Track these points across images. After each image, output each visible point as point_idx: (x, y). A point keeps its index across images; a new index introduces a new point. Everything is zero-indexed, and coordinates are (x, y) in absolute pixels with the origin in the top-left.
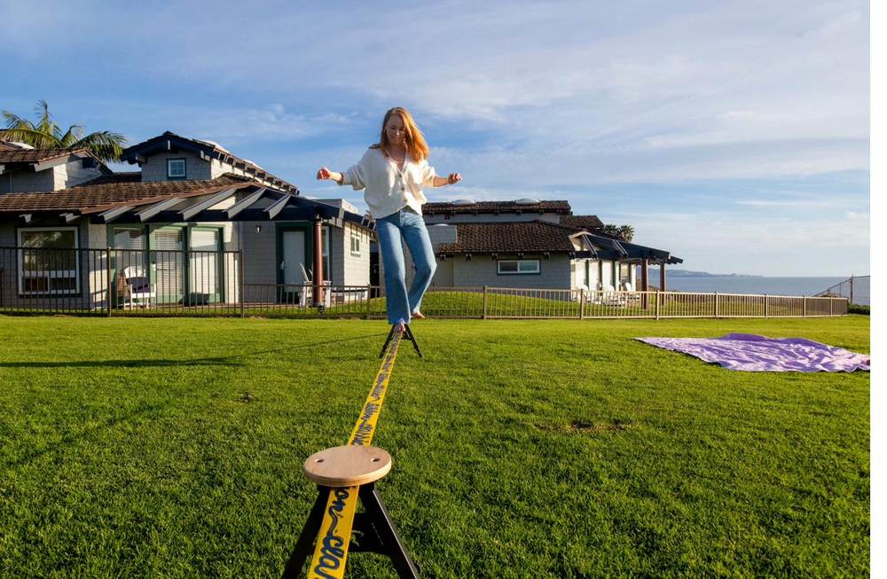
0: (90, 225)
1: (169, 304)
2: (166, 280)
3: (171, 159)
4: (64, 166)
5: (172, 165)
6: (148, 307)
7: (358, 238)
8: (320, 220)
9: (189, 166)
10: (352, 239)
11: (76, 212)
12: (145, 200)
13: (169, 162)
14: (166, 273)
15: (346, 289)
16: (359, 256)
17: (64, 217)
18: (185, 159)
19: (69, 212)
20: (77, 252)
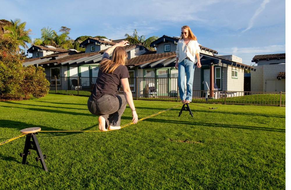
0: (138, 69)
1: (162, 96)
2: (162, 88)
3: (166, 45)
4: (134, 50)
5: (166, 47)
6: (155, 97)
7: (237, 71)
8: (213, 65)
9: (171, 47)
10: (233, 72)
11: (134, 65)
12: (154, 60)
13: (165, 46)
14: (162, 85)
15: (228, 92)
16: (237, 78)
17: (130, 67)
18: (170, 44)
19: (131, 65)
20: (134, 79)
